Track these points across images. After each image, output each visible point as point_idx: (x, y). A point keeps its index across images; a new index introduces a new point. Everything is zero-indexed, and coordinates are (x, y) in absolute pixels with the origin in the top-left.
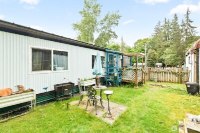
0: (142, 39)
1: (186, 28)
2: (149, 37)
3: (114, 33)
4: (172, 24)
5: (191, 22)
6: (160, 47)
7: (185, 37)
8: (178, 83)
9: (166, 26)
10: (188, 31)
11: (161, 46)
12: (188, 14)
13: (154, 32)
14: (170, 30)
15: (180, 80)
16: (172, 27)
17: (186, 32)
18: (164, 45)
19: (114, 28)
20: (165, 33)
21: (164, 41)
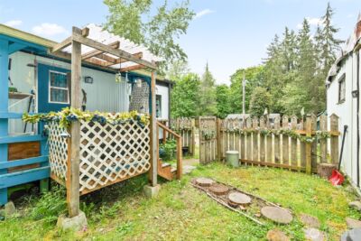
0: (246, 68)
1: (325, 43)
2: (257, 66)
3: (177, 47)
4: (299, 40)
5: (334, 31)
6: (277, 83)
7: (323, 60)
8: (303, 171)
9: (287, 42)
10: (329, 49)
11: (279, 81)
12: (328, 15)
13: (267, 56)
14: (295, 51)
15: (308, 161)
16: (298, 44)
17: (326, 52)
18: (284, 78)
19: (178, 38)
20: (286, 57)
21: (284, 72)
